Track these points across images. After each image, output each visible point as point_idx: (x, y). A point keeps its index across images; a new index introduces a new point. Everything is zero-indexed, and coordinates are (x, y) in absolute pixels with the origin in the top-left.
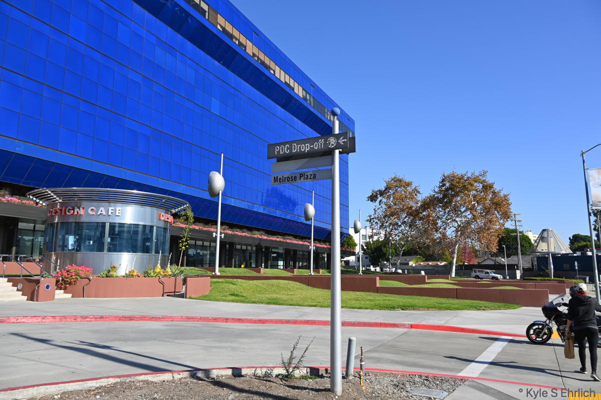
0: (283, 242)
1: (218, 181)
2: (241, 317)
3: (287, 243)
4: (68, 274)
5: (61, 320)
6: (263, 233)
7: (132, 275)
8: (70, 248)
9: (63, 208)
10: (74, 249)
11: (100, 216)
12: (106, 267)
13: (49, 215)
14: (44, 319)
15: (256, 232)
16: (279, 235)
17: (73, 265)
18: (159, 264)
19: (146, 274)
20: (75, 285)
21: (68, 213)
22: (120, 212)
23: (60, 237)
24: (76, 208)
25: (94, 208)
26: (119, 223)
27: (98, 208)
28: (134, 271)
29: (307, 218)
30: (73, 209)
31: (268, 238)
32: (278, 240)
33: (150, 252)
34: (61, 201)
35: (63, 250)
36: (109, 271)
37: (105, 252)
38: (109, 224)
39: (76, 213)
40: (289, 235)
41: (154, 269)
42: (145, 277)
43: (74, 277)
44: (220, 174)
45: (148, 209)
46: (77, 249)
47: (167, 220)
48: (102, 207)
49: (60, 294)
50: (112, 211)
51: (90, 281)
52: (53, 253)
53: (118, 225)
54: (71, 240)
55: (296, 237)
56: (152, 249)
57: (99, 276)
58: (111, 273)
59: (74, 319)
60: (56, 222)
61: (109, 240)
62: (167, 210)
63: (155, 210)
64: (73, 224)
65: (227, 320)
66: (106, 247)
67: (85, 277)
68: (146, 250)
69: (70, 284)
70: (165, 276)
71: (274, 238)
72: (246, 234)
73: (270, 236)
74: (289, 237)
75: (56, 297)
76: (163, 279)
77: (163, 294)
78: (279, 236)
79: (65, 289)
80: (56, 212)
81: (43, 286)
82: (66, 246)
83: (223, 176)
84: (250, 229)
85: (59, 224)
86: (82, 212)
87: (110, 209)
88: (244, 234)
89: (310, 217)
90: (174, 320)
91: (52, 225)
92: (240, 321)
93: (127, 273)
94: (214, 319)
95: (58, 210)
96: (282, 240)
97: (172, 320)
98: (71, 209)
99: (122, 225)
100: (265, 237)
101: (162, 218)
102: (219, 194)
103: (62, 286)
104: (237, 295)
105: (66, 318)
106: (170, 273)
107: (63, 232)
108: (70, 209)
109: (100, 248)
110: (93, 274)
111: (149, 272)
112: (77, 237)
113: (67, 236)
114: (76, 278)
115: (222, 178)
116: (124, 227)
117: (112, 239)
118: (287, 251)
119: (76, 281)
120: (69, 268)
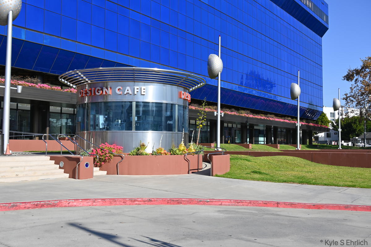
0: (267, 120)
1: (217, 63)
2: (292, 201)
3: (270, 120)
4: (102, 152)
5: (111, 204)
6: (249, 112)
7: (161, 153)
8: (101, 127)
9: (93, 89)
10: (104, 128)
11: (127, 95)
12: (135, 145)
13: (80, 96)
14: (94, 202)
15: (243, 111)
16: (262, 113)
17: (106, 143)
18: (183, 142)
19: (172, 152)
20: (109, 162)
21: (97, 93)
22: (144, 91)
23: (91, 116)
24: (104, 88)
25: (120, 87)
26: (143, 102)
27: (124, 87)
28: (161, 150)
29: (294, 97)
30: (102, 90)
31: (254, 117)
32: (262, 118)
33: (173, 130)
34: (89, 82)
35: (95, 129)
36: (138, 150)
37: (134, 130)
38: (135, 103)
39: (104, 93)
40: (271, 114)
41: (178, 147)
42: (171, 155)
43: (108, 155)
44: (218, 56)
45: (168, 88)
46: (107, 127)
47: (186, 98)
48: (128, 86)
49: (97, 171)
50: (138, 90)
51: (122, 159)
52: (85, 132)
53: (142, 104)
54: (101, 119)
55: (277, 115)
56: (175, 128)
57: (130, 154)
58: (141, 151)
59: (124, 202)
60: (86, 102)
61: (136, 119)
62: (186, 88)
63: (175, 88)
64: (103, 104)
65: (278, 204)
66: (134, 126)
67: (118, 155)
68: (170, 128)
69: (105, 161)
70: (189, 154)
71: (258, 117)
72: (235, 113)
73: (255, 114)
74: (271, 116)
75: (95, 174)
76: (188, 157)
77: (188, 172)
78: (262, 115)
79: (100, 166)
80: (86, 93)
81: (82, 164)
82: (97, 125)
83: (221, 58)
84: (237, 109)
85: (90, 105)
86: (109, 92)
87: (136, 88)
88: (233, 113)
89: (296, 96)
90: (223, 203)
91: (83, 106)
92: (292, 205)
93: (155, 150)
94: (265, 204)
95: (88, 91)
96: (265, 118)
97: (220, 203)
98: (100, 89)
99: (146, 104)
100: (251, 116)
101: (183, 97)
102: (218, 75)
103: (98, 164)
104: (260, 173)
105: (115, 201)
106: (194, 151)
107: (94, 112)
108: (98, 90)
109: (129, 128)
110: (124, 152)
111: (175, 149)
112: (106, 117)
113: (97, 116)
114: (110, 156)
115: (221, 60)
116: (149, 106)
117: (139, 118)
118: (268, 128)
119: (110, 159)
120: (103, 147)
